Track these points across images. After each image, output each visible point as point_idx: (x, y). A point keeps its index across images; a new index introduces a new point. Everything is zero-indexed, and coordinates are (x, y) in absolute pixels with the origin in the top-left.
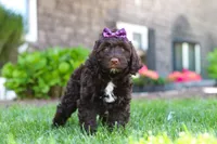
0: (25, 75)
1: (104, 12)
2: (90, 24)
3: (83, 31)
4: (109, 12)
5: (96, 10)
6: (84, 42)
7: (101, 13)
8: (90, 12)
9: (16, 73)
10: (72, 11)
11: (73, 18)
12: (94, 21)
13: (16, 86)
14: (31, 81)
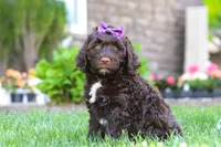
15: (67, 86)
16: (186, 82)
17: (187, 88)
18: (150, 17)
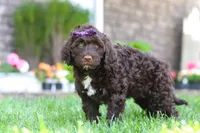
1: (171, 8)
2: (156, 20)
3: (149, 27)
4: (176, 7)
5: (164, 5)
6: (150, 39)
7: (167, 8)
8: (157, 8)
10: (138, 6)
11: (139, 13)
12: (161, 17)
18: (153, 23)
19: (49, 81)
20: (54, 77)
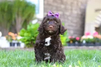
0: (30, 35)
1: (80, 4)
2: (72, 10)
4: (82, 4)
5: (75, 2)
7: (77, 4)
8: (72, 3)
9: (26, 34)
10: (62, 3)
11: (63, 6)
12: (74, 8)
13: (25, 40)
14: (33, 38)
15: (33, 40)
16: (84, 39)
17: (84, 42)
19: (13, 42)
20: (16, 40)
